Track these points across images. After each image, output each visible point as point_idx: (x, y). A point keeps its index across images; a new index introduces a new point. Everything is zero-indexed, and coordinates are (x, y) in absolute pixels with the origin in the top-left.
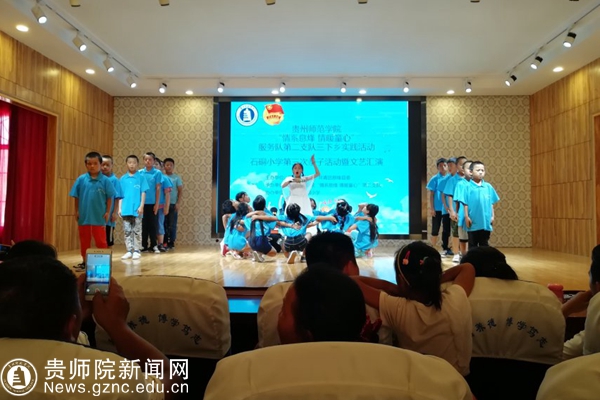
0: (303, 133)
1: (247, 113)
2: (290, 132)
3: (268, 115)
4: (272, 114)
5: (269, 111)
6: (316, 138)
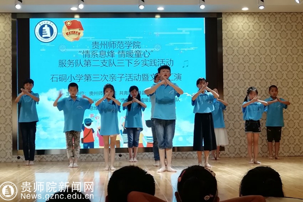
2: (90, 48)
3: (68, 31)
4: (71, 30)
5: (69, 28)
6: (116, 53)
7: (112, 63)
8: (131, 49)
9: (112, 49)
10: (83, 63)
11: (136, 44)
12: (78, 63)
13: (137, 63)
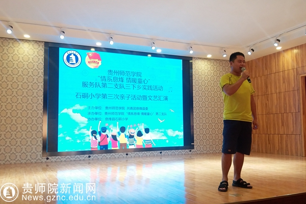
0: (115, 75)
1: (73, 57)
2: (106, 74)
3: (89, 60)
4: (92, 60)
6: (125, 80)
7: (122, 87)
8: (135, 77)
9: (122, 76)
10: (101, 85)
11: (139, 74)
12: (97, 85)
13: (139, 88)
